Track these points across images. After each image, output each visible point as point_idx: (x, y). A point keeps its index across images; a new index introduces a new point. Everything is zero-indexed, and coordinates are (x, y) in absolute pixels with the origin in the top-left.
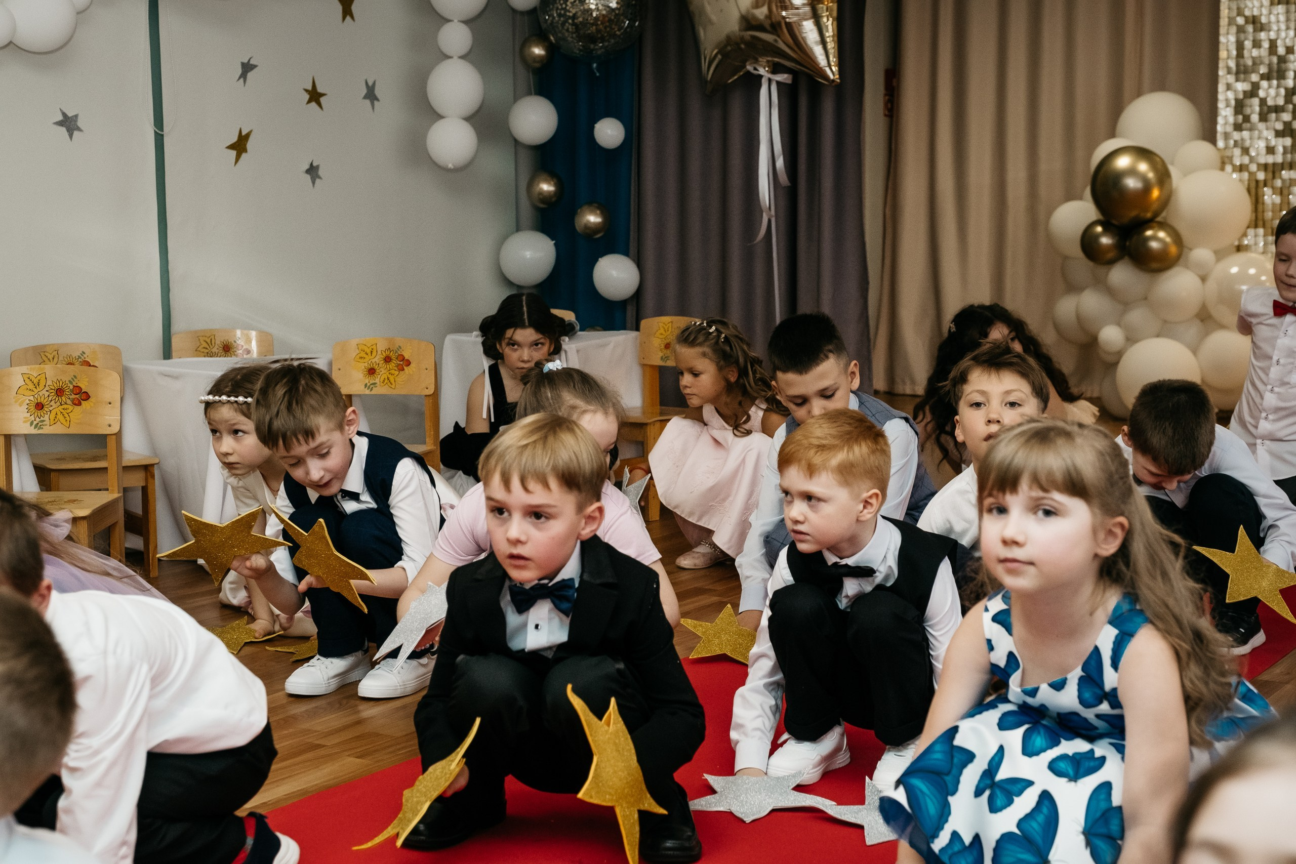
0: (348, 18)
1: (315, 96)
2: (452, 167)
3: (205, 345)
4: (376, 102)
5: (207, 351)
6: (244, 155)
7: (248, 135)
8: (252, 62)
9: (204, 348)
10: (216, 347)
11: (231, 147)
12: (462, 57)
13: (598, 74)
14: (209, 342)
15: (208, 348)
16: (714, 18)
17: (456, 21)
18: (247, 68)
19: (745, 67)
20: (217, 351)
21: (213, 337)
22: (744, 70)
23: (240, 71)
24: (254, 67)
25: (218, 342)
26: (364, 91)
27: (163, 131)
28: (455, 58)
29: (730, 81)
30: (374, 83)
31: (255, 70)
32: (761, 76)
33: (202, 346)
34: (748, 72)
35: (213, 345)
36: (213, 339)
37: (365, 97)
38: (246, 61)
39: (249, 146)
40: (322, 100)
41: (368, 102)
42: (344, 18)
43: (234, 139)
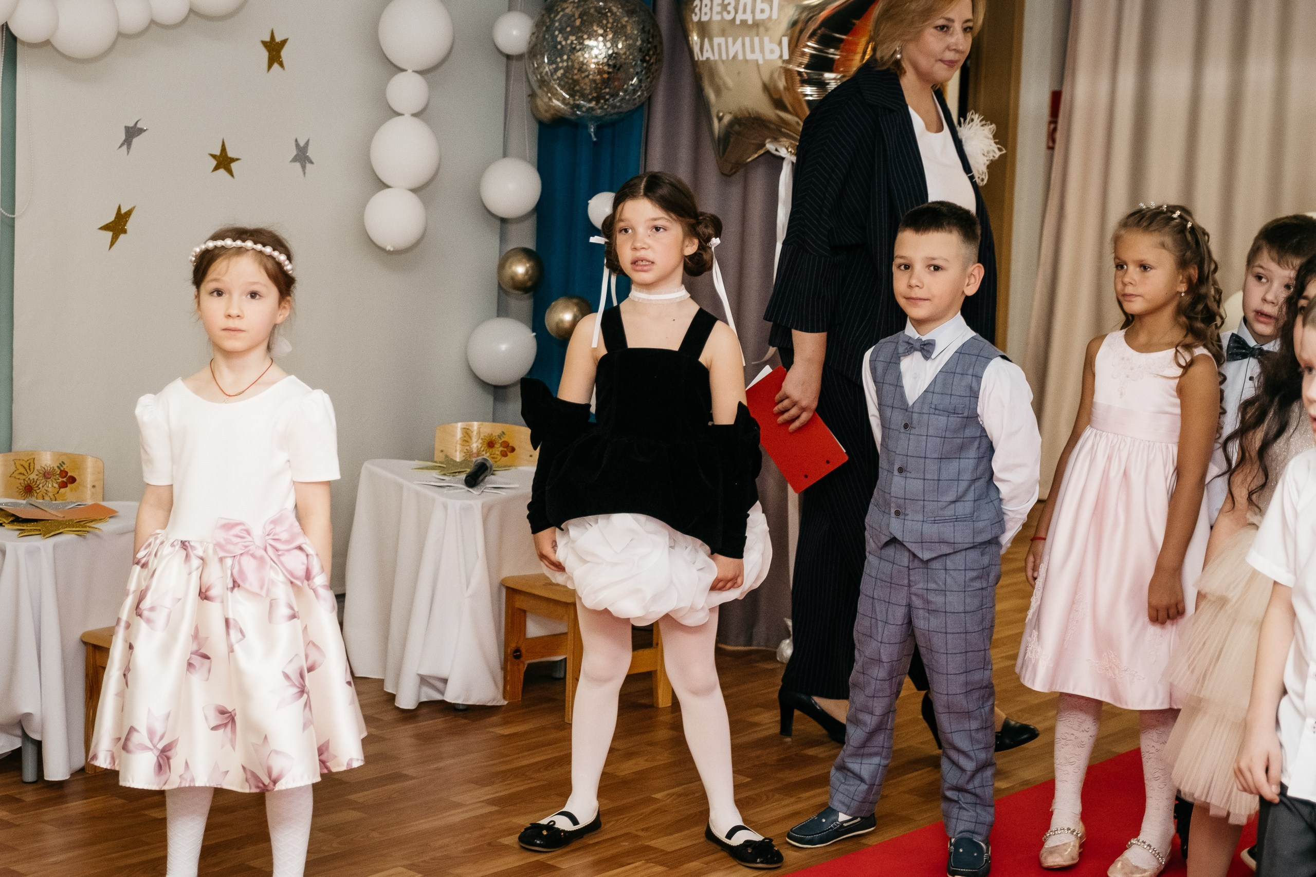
0: (276, 66)
1: (224, 162)
2: (392, 249)
3: (22, 470)
4: (308, 165)
5: (24, 477)
6: (122, 237)
7: (129, 213)
8: (139, 126)
9: (21, 474)
10: (36, 472)
11: (106, 228)
12: (415, 115)
13: (595, 139)
14: (27, 467)
15: (25, 473)
16: (730, 83)
17: (410, 71)
18: (132, 133)
19: (764, 145)
20: (36, 478)
21: (31, 461)
22: (764, 148)
23: (123, 137)
24: (141, 131)
25: (38, 467)
26: (294, 152)
27: (14, 213)
28: (407, 116)
29: (749, 160)
30: (307, 143)
31: (143, 135)
32: (783, 159)
33: (17, 472)
34: (768, 152)
35: (32, 470)
36: (32, 464)
37: (295, 160)
38: (131, 124)
39: (129, 226)
40: (234, 166)
41: (298, 165)
42: (270, 66)
43: (111, 217)
